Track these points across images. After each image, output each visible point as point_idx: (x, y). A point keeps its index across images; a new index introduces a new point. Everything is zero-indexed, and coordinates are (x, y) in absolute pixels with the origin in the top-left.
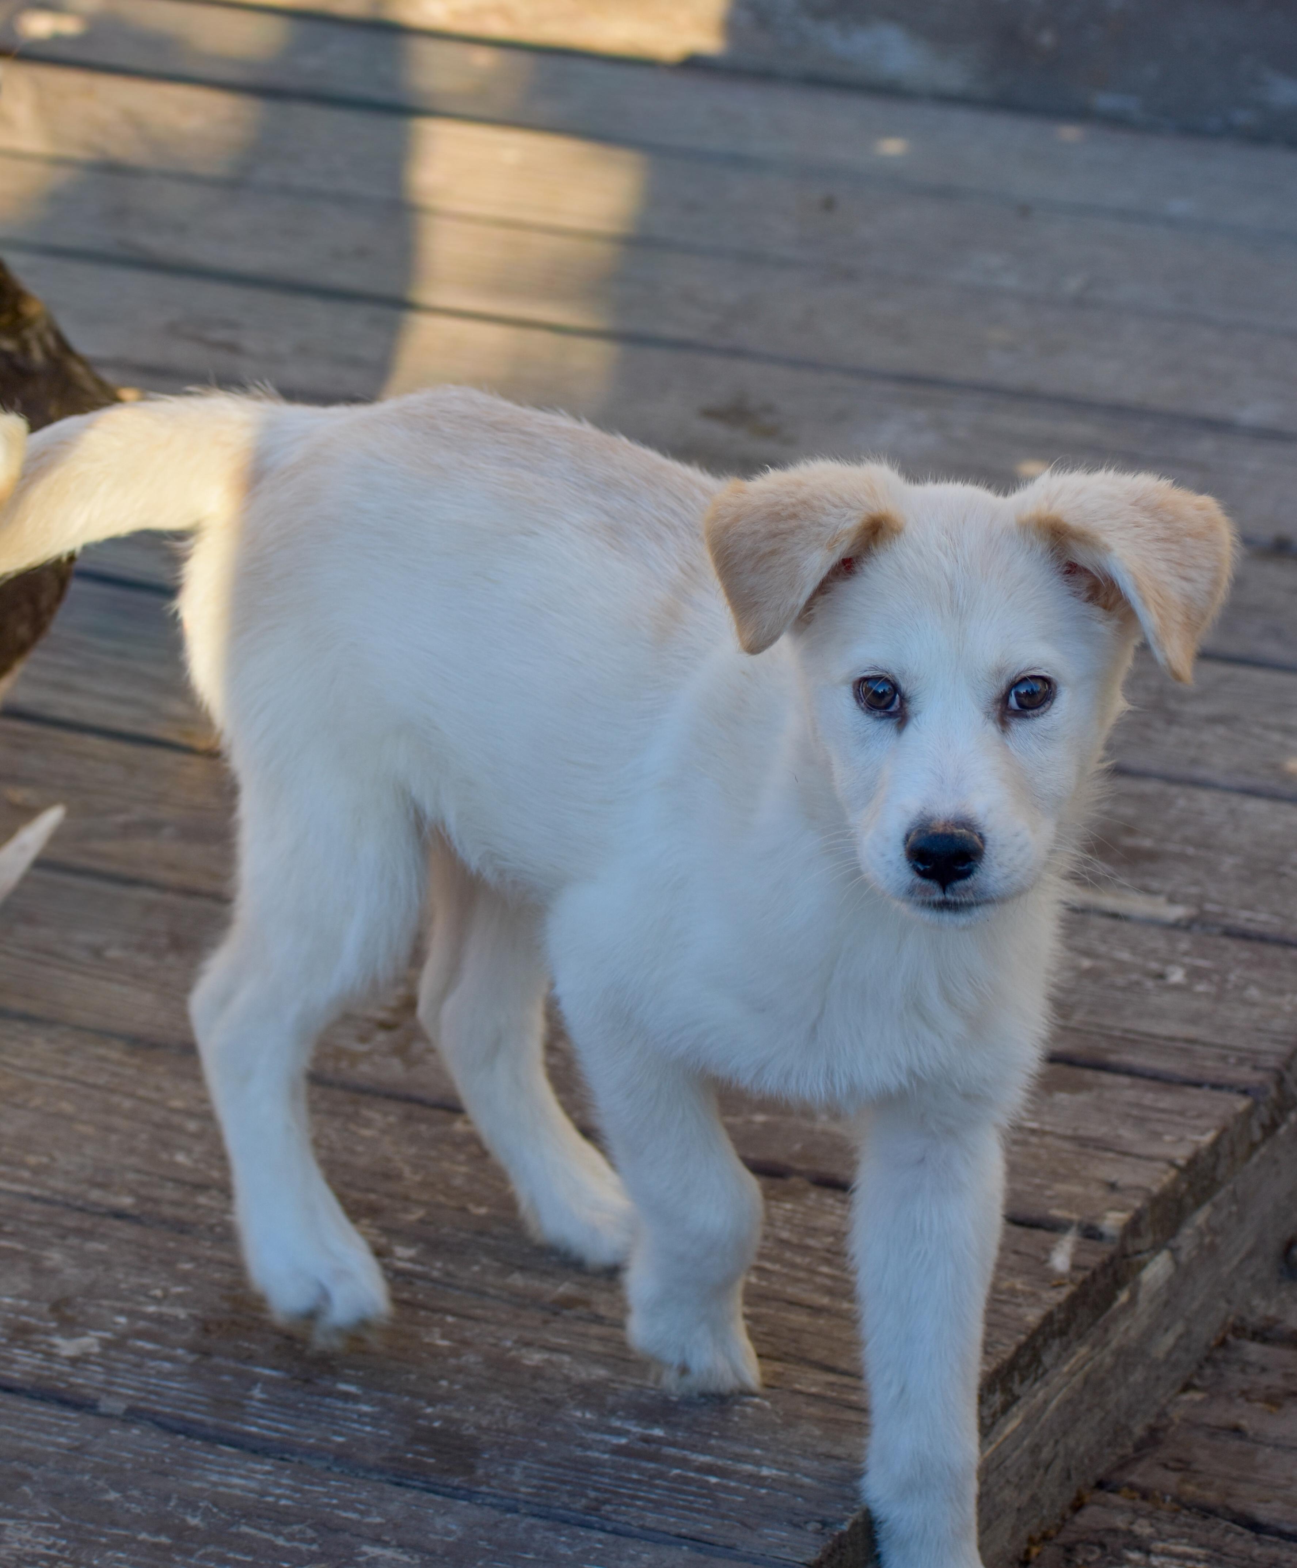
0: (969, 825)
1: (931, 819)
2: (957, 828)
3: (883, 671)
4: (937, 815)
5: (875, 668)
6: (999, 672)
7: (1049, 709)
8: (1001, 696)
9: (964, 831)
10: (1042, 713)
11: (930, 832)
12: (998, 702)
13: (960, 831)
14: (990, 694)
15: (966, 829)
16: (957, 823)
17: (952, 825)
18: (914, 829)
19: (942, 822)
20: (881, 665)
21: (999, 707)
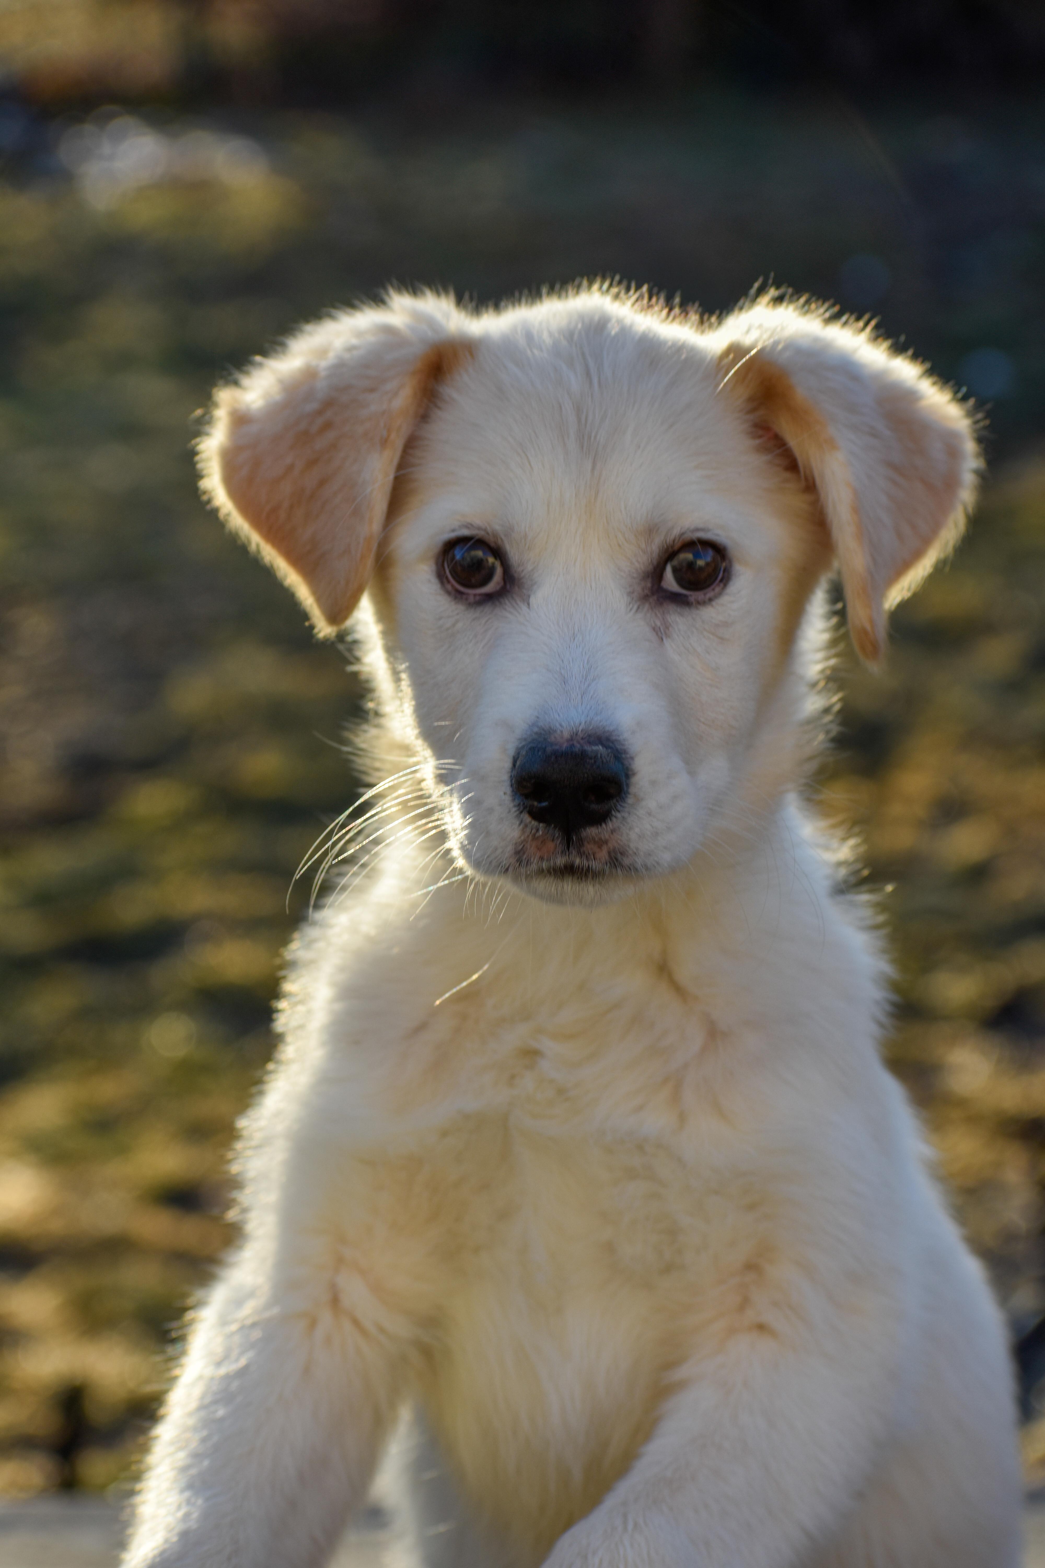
0: (608, 739)
1: (550, 731)
2: (590, 743)
3: (479, 528)
4: (558, 725)
5: (468, 526)
6: (650, 530)
7: (719, 595)
8: (651, 568)
9: (600, 748)
10: (711, 600)
11: (549, 750)
12: (648, 577)
13: (595, 748)
14: (637, 564)
15: (603, 745)
16: (589, 736)
17: (582, 739)
18: (523, 747)
19: (566, 735)
20: (477, 522)
21: (649, 585)
